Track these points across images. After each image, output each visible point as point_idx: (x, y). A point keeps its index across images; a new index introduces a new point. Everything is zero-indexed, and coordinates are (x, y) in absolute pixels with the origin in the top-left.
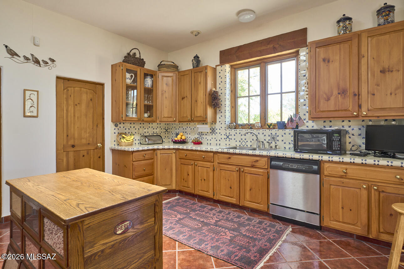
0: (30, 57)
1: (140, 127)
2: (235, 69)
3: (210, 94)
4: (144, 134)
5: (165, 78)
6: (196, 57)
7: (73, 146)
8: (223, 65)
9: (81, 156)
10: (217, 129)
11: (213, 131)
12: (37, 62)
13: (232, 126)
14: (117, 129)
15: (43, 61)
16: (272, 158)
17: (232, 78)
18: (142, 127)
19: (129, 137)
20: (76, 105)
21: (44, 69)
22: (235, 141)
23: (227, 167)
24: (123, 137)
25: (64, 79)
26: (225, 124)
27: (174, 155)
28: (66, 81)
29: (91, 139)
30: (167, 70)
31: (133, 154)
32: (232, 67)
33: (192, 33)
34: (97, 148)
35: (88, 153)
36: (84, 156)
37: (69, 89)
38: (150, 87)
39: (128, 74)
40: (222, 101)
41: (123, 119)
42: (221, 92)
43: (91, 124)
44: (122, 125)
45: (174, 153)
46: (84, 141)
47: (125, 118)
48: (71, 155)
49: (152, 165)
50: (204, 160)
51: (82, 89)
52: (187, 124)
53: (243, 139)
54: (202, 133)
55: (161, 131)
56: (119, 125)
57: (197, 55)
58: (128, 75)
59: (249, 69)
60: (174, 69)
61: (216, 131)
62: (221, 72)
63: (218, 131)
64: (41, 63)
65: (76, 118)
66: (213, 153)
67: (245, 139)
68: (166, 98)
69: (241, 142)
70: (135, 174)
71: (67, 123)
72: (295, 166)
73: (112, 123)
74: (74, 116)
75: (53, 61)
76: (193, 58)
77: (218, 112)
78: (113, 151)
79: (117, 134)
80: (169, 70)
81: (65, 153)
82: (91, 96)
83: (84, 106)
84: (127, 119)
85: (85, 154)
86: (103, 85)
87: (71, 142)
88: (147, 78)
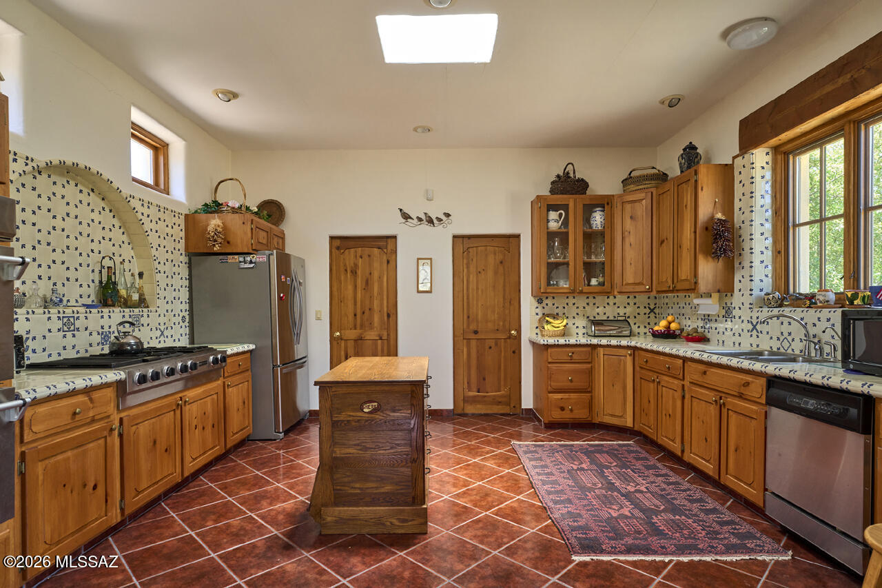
0: (423, 217)
1: (588, 304)
2: (786, 154)
3: (707, 229)
4: (595, 317)
5: (628, 207)
6: (691, 148)
7: (476, 332)
8: (746, 153)
9: (487, 347)
10: (734, 308)
11: (728, 313)
12: (430, 221)
13: (768, 299)
14: (540, 308)
15: (437, 218)
16: (773, 382)
17: (778, 179)
18: (591, 304)
19: (559, 322)
20: (480, 272)
21: (438, 228)
22: (769, 337)
23: (702, 393)
24: (547, 321)
25: (463, 237)
26: (751, 295)
27: (629, 360)
28: (465, 240)
29: (501, 323)
30: (638, 188)
31: (549, 350)
32: (776, 149)
33: (662, 102)
34: (510, 336)
35: (496, 344)
36: (490, 348)
37: (470, 250)
38: (600, 228)
39: (554, 212)
40: (743, 241)
41: (542, 291)
42: (742, 218)
43: (502, 300)
44: (549, 301)
45: (630, 355)
46: (490, 325)
47: (546, 289)
48: (473, 343)
49: (590, 373)
50: (668, 374)
51: (488, 247)
52: (685, 296)
53: (786, 334)
54: (709, 316)
55: (638, 311)
56: (545, 301)
57: (691, 143)
58: (553, 215)
59: (821, 146)
60: (653, 182)
61: (734, 312)
62: (743, 170)
63: (736, 312)
64: (435, 221)
65: (480, 291)
66: (681, 361)
67: (790, 334)
68: (631, 245)
69: (781, 340)
70: (552, 384)
71: (468, 298)
72: (811, 404)
73: (532, 298)
74: (477, 289)
75: (448, 215)
76: (682, 152)
77: (737, 268)
78: (534, 344)
79: (540, 315)
80: (640, 187)
81: (465, 341)
82: (501, 257)
83: (490, 273)
84: (548, 291)
85: (493, 344)
86: (518, 236)
87: (473, 327)
88: (596, 212)
